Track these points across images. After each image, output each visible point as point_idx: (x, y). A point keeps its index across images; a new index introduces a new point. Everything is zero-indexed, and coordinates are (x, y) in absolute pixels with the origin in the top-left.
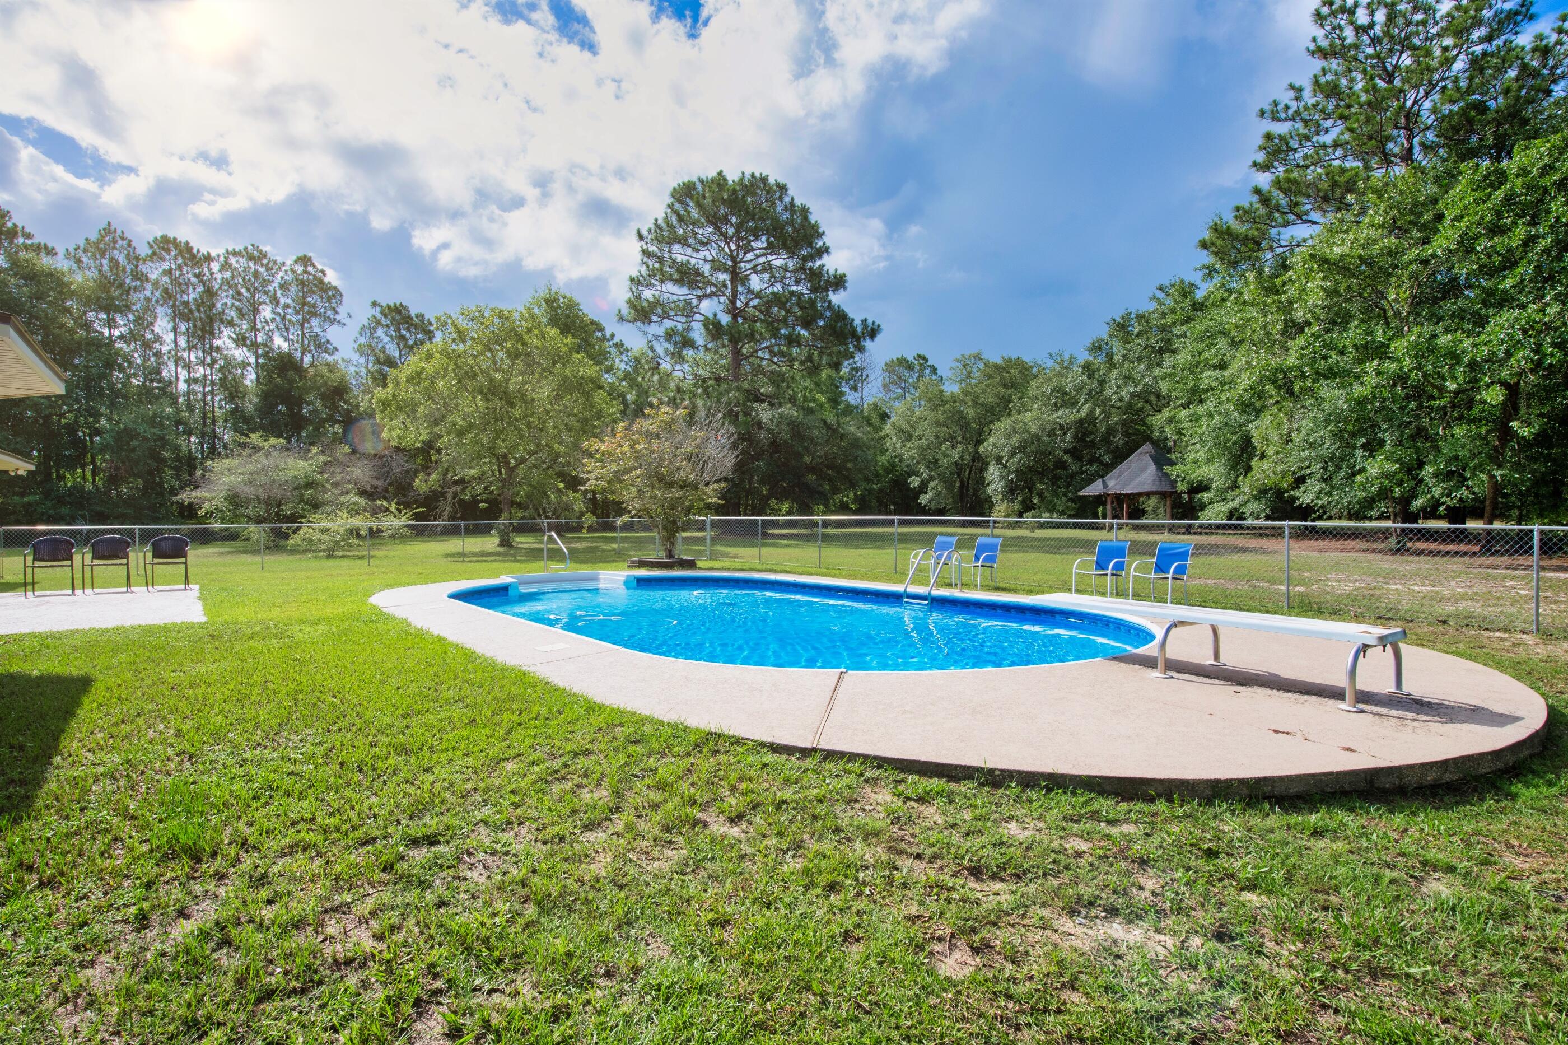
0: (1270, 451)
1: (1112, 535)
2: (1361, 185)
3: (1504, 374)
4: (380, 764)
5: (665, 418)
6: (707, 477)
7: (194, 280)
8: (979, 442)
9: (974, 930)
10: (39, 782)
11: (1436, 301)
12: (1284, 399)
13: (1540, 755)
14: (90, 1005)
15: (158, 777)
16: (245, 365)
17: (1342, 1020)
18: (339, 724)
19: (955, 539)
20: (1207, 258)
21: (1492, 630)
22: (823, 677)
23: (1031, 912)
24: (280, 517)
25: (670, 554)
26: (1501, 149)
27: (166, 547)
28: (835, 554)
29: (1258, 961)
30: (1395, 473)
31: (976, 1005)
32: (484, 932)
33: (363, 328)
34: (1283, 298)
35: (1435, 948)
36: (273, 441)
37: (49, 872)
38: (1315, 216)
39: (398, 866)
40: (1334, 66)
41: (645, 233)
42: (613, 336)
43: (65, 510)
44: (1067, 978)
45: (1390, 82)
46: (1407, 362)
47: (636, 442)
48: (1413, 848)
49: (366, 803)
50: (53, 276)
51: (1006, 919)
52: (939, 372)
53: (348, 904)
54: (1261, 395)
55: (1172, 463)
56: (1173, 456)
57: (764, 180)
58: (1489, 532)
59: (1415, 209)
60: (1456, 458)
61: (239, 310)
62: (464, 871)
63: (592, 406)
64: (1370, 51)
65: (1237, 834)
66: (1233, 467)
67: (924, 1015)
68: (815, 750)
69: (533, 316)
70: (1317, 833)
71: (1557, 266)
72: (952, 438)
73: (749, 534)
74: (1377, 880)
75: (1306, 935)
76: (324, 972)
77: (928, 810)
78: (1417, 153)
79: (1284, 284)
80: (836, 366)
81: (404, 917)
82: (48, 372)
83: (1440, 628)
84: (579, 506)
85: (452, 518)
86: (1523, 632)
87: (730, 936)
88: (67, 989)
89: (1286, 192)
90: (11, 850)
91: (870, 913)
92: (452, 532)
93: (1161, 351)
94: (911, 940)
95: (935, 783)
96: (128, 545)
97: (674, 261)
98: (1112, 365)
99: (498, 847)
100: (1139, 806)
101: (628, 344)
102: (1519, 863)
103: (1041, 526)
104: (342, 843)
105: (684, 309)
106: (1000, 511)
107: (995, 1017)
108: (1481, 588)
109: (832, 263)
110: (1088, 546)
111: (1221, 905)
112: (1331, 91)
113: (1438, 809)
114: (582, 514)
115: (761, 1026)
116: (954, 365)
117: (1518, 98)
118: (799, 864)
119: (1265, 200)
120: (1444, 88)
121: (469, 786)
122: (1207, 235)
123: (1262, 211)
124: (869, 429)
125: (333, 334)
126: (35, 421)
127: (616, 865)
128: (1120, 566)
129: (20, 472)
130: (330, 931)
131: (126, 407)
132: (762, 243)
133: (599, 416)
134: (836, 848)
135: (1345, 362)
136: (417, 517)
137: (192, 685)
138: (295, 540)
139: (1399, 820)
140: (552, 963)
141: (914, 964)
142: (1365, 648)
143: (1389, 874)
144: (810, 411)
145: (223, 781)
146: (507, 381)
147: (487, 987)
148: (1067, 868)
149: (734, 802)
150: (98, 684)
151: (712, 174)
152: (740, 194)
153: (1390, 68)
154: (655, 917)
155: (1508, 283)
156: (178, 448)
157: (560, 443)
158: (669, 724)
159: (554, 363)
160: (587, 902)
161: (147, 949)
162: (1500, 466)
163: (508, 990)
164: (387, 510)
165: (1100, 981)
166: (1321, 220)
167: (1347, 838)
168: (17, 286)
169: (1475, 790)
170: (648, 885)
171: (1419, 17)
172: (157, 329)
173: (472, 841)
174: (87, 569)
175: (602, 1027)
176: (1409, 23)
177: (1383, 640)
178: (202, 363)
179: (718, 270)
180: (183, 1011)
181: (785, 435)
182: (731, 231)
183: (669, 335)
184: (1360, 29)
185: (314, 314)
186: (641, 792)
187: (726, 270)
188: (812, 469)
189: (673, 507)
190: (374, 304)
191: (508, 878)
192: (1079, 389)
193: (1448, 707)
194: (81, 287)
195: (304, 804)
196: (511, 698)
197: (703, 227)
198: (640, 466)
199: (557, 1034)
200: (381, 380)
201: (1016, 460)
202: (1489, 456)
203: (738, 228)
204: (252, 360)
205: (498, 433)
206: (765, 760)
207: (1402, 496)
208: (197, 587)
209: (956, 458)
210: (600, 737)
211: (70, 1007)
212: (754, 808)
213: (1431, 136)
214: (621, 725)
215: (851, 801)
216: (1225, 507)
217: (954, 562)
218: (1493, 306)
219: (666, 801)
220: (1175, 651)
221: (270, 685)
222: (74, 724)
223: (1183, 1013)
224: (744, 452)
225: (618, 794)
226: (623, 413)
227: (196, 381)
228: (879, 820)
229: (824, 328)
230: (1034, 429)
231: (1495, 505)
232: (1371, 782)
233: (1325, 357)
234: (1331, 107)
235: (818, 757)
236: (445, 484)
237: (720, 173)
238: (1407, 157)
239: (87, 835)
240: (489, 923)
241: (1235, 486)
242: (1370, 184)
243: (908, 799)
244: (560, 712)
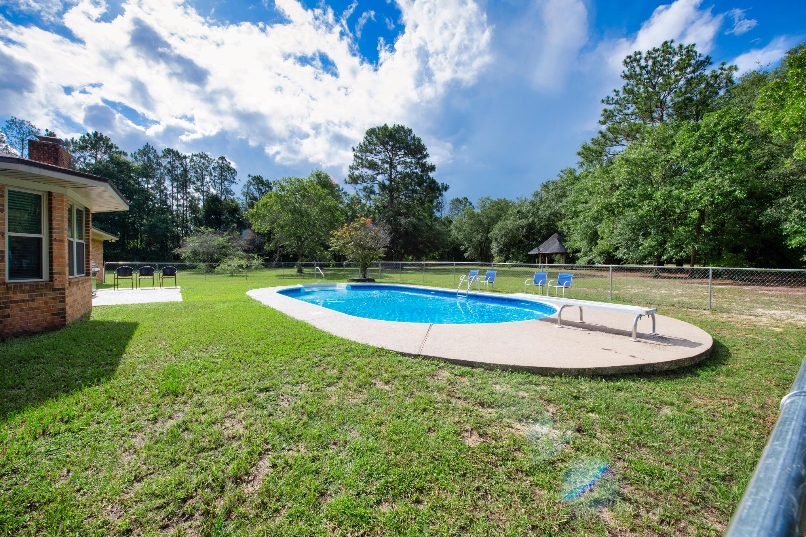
0: (605, 237)
1: (541, 270)
2: (642, 130)
3: (699, 206)
4: (248, 359)
5: (362, 222)
6: (379, 246)
7: (179, 166)
8: (489, 232)
9: (480, 428)
10: (117, 364)
11: (672, 177)
12: (611, 216)
13: (709, 359)
14: (135, 452)
15: (162, 363)
16: (199, 199)
17: (626, 464)
18: (233, 343)
19: (478, 271)
20: (580, 159)
21: (693, 309)
22: (423, 326)
23: (504, 420)
24: (212, 260)
25: (364, 277)
26: (698, 116)
27: (168, 271)
28: (430, 277)
29: (594, 440)
30: (655, 246)
31: (480, 457)
32: (287, 426)
33: (245, 185)
34: (611, 175)
35: (664, 436)
36: (210, 230)
37: (121, 400)
38: (624, 142)
39: (254, 400)
40: (632, 82)
41: (355, 148)
42: (343, 189)
43: (130, 256)
44: (517, 447)
45: (654, 89)
46: (660, 201)
47: (351, 231)
48: (657, 396)
49: (242, 375)
50: (126, 164)
51: (493, 423)
52: (473, 204)
53: (234, 415)
54: (601, 214)
55: (566, 241)
56: (566, 238)
57: (403, 127)
58: (692, 270)
59: (664, 140)
60: (680, 240)
61: (197, 178)
62: (279, 402)
63: (334, 217)
64: (646, 76)
65: (587, 390)
66: (590, 243)
67: (459, 461)
68: (419, 355)
69: (311, 181)
70: (619, 390)
71: (720, 163)
72: (477, 231)
73: (396, 269)
74: (642, 408)
75: (613, 430)
76: (224, 441)
77: (464, 380)
78: (665, 117)
79: (611, 169)
80: (431, 202)
81: (256, 420)
82: (122, 201)
83: (672, 308)
84: (329, 257)
85: (279, 261)
86: (705, 309)
87: (383, 429)
88: (127, 447)
89: (612, 133)
90: (106, 391)
91: (439, 420)
92: (279, 266)
93: (562, 196)
94: (455, 431)
95: (467, 369)
96: (153, 270)
97: (367, 160)
98: (542, 202)
99: (293, 393)
100: (548, 378)
101: (348, 193)
102: (699, 402)
103: (513, 266)
104: (233, 390)
105: (371, 179)
106: (496, 260)
107: (488, 462)
108: (688, 292)
109: (430, 161)
110: (531, 274)
111: (579, 418)
112: (630, 92)
113: (668, 380)
114: (330, 260)
115: (394, 465)
116: (478, 201)
117: (705, 96)
118: (411, 401)
119: (604, 136)
120: (676, 91)
121: (282, 368)
122: (580, 150)
123: (603, 140)
124: (444, 227)
125: (233, 188)
126: (119, 220)
127: (339, 400)
128: (543, 282)
129: (113, 241)
130: (227, 425)
131: (153, 215)
132: (402, 152)
133: (337, 221)
134: (426, 395)
135: (635, 201)
136: (266, 260)
137: (176, 327)
138: (218, 269)
139: (652, 384)
140: (313, 439)
141: (456, 441)
142: (640, 316)
143: (647, 406)
144: (421, 220)
145: (188, 365)
146: (301, 207)
147: (287, 448)
148: (519, 403)
149: (387, 376)
150: (140, 326)
151: (382, 125)
152: (393, 133)
153: (654, 83)
154: (354, 421)
155: (701, 170)
156: (173, 232)
157: (322, 231)
158: (362, 344)
159: (319, 200)
160: (327, 415)
161: (157, 431)
162: (697, 243)
163: (295, 449)
164: (254, 257)
165: (530, 448)
166: (626, 144)
167: (631, 392)
168: (112, 167)
169: (683, 373)
170: (352, 408)
171: (666, 63)
172: (165, 185)
173: (283, 390)
174: (138, 280)
175: (332, 465)
176: (661, 66)
177: (648, 313)
178: (182, 198)
179: (384, 163)
180: (170, 456)
181: (410, 229)
182: (390, 148)
183: (365, 189)
184: (642, 68)
185: (226, 180)
186: (350, 371)
187: (388, 163)
188: (422, 243)
189: (365, 258)
190: (249, 176)
191: (297, 405)
192: (528, 212)
193: (673, 339)
194: (137, 168)
195: (218, 375)
196: (300, 333)
197: (378, 146)
198: (353, 241)
199: (314, 467)
200: (251, 206)
201: (503, 239)
202: (693, 239)
203: (393, 146)
204: (202, 197)
205: (297, 227)
206: (399, 359)
207: (658, 255)
208: (179, 287)
209: (479, 239)
210: (334, 349)
211: (127, 453)
212: (394, 378)
213: (670, 110)
214: (343, 344)
215: (433, 376)
216: (586, 259)
217: (477, 280)
218: (695, 179)
219: (359, 375)
220: (565, 317)
221: (206, 327)
222: (131, 341)
223: (563, 461)
224: (394, 236)
225: (341, 372)
226: (347, 220)
227: (180, 205)
228: (444, 383)
229: (426, 187)
230: (510, 227)
231: (695, 259)
232: (642, 370)
233: (627, 199)
234: (630, 99)
235: (421, 358)
236: (276, 248)
237: (385, 125)
238: (661, 119)
239: (135, 385)
240: (289, 423)
241: (591, 251)
242: (646, 130)
243: (456, 375)
244: (319, 339)
